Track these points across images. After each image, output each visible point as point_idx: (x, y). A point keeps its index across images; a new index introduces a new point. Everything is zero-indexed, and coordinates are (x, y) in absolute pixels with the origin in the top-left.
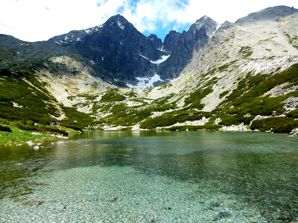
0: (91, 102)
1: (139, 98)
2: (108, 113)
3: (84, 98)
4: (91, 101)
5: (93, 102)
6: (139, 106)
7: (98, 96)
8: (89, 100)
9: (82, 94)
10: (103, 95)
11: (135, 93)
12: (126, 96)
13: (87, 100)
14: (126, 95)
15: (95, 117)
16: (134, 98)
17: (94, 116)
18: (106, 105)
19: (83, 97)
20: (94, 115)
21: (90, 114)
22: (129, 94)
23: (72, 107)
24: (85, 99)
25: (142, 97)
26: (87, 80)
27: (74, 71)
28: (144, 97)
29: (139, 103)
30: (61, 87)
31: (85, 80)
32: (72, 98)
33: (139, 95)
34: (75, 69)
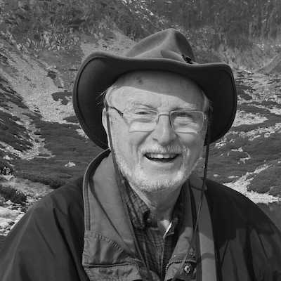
1: (258, 104)
6: (255, 127)
11: (246, 88)
16: (244, 101)
23: (65, 122)
25: (267, 100)
26: (111, 46)
27: (76, 18)
28: (272, 100)
29: (257, 118)
30: (35, 64)
31: (106, 47)
32: (66, 97)
33: (258, 95)
34: (79, 12)
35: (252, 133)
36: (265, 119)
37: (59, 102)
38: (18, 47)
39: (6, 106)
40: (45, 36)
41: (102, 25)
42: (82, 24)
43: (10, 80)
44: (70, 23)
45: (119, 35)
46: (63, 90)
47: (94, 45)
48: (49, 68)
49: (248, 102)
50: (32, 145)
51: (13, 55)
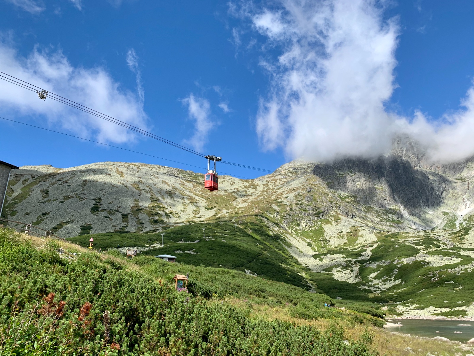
0: (355, 262)
1: (447, 249)
2: (391, 280)
3: (342, 256)
4: (354, 260)
5: (359, 261)
6: (456, 265)
7: (365, 250)
8: (350, 259)
9: (336, 249)
10: (374, 247)
11: (435, 240)
12: (419, 247)
13: (347, 259)
14: (417, 244)
15: (369, 288)
16: (436, 249)
17: (366, 288)
18: (384, 265)
19: (338, 253)
20: (365, 285)
21: (358, 284)
22: (423, 243)
23: (324, 272)
24: (343, 258)
25: (452, 246)
26: (340, 224)
27: (317, 212)
28: (456, 246)
29: (454, 259)
30: (300, 240)
31: (337, 225)
32: (321, 257)
33: (444, 244)
34: (319, 208)
35: (457, 269)
36: (460, 259)
37: (318, 260)
38: (290, 231)
39: (291, 265)
40: (302, 223)
41: (332, 213)
42: (321, 214)
43: (289, 250)
44: (315, 214)
45: (343, 218)
46: (317, 253)
47: (330, 225)
48: (308, 240)
49: (439, 249)
50: (311, 287)
51: (288, 236)
